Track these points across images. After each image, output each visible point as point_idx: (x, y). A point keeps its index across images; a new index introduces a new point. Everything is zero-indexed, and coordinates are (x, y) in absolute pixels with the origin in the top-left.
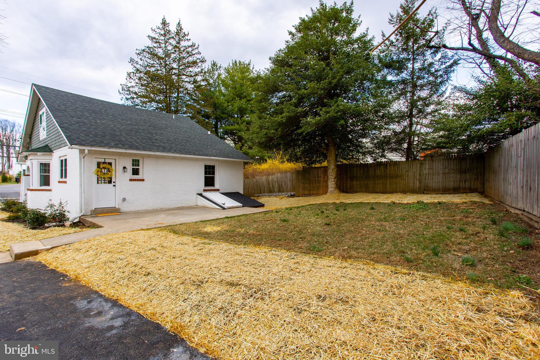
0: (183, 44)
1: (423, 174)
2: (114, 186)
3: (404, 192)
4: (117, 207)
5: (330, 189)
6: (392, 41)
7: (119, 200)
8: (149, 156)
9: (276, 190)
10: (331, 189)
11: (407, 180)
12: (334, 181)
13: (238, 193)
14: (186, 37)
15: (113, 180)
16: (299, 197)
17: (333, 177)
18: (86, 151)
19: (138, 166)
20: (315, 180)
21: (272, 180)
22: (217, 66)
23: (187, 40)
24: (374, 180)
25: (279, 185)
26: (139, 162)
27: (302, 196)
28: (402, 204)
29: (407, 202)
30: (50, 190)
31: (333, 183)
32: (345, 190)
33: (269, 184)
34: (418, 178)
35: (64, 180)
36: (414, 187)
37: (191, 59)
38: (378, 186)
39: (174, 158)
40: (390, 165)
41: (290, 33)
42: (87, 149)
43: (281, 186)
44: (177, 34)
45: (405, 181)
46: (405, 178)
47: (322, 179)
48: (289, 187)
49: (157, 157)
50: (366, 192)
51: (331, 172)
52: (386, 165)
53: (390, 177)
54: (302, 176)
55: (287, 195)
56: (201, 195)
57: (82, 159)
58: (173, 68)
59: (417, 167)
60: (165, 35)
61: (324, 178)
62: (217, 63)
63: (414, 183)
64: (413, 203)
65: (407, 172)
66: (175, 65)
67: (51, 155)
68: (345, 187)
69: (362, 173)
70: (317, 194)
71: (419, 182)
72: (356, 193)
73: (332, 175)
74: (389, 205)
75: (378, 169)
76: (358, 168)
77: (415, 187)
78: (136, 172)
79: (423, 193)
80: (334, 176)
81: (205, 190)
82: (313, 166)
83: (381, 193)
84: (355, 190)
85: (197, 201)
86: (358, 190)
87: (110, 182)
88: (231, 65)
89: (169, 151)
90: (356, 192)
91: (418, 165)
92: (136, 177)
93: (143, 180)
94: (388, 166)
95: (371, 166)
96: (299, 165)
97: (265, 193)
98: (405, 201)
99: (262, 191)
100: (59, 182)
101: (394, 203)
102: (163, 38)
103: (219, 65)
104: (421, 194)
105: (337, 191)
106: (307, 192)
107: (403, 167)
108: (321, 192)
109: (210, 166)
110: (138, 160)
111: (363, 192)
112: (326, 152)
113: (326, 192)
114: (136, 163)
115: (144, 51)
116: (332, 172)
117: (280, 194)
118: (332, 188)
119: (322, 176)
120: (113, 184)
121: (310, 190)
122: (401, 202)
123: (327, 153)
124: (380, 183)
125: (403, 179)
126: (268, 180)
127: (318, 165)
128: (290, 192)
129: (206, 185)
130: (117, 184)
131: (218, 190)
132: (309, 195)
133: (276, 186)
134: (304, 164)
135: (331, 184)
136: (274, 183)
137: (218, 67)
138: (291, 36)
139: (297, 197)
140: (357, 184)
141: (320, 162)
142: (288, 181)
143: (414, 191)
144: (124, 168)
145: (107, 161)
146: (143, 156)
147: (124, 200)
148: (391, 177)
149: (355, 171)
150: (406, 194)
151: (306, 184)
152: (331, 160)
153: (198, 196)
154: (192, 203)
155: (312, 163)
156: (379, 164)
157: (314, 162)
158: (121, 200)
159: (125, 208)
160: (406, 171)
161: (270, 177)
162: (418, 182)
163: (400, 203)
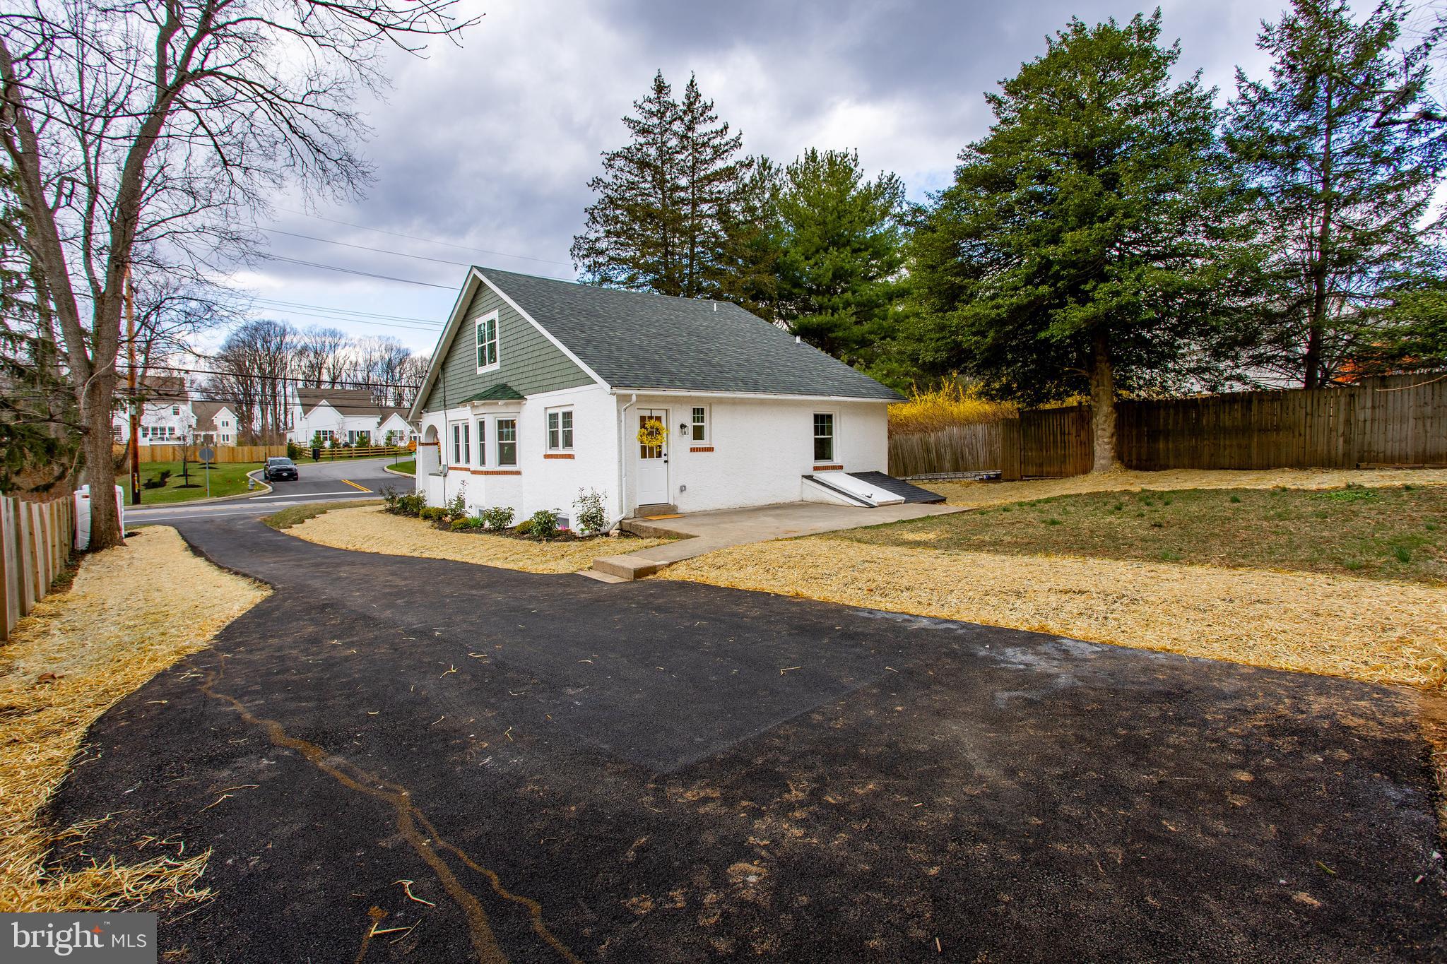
0: (701, 129)
1: (1357, 421)
2: (666, 462)
3: (1301, 464)
4: (671, 503)
5: (1099, 462)
6: (1265, 90)
7: (675, 489)
8: (721, 401)
9: (947, 465)
10: (1103, 462)
11: (1308, 437)
12: (1109, 443)
13: (878, 473)
14: (709, 114)
15: (664, 451)
16: (1013, 480)
17: (1108, 434)
18: (634, 398)
19: (703, 421)
20: (1055, 442)
21: (938, 443)
22: (770, 168)
23: (711, 118)
24: (1215, 439)
25: (954, 454)
26: (703, 413)
27: (1021, 480)
28: (1304, 491)
29: (1318, 487)
30: (518, 473)
31: (1107, 447)
32: (1134, 462)
33: (928, 451)
34: (1341, 431)
35: (561, 450)
36: (1329, 452)
37: (719, 165)
38: (1227, 452)
39: (762, 403)
40: (1261, 401)
41: (992, 99)
42: (634, 393)
43: (960, 456)
44: (690, 107)
45: (1302, 438)
46: (1302, 432)
47: (1073, 438)
48: (982, 459)
49: (734, 402)
50: (1193, 467)
51: (1101, 421)
52: (1250, 402)
53: (1260, 430)
54: (1019, 432)
55: (977, 478)
56: (810, 478)
57: (623, 413)
58: (677, 188)
59: (1338, 403)
60: (661, 115)
61: (1078, 435)
62: (770, 161)
63: (1329, 442)
64: (1336, 489)
65: (1309, 417)
66: (684, 181)
67: (519, 403)
68: (1134, 456)
69: (1180, 421)
70: (1061, 475)
71: (1345, 442)
72: (1165, 469)
73: (1104, 430)
74: (1273, 493)
75: (1227, 410)
76: (1172, 411)
77: (1333, 452)
78: (698, 433)
79: (1358, 467)
80: (1110, 429)
81: (816, 469)
82: (1042, 406)
83: (1239, 469)
84: (1162, 462)
85: (802, 492)
86: (1171, 463)
87: (659, 455)
88: (802, 160)
89: (756, 389)
90: (1165, 467)
91: (1343, 400)
92: (699, 444)
93: (711, 449)
94: (1255, 402)
95: (1208, 405)
96: (1010, 407)
97: (917, 473)
98: (1313, 486)
99: (909, 469)
100: (547, 456)
101: (1284, 490)
102: (655, 121)
103: (775, 166)
104: (1349, 468)
105: (1118, 465)
106: (1032, 470)
107: (1297, 404)
108: (1070, 468)
109: (822, 416)
110: (703, 410)
111: (1184, 467)
112: (1087, 375)
113: (1086, 469)
114: (698, 414)
115: (618, 155)
116: (1105, 421)
117: (959, 474)
118: (1104, 458)
119: (1074, 431)
120: (664, 458)
121: (1041, 465)
122: (1301, 487)
123: (1091, 378)
124: (1231, 446)
125: (1297, 434)
126: (927, 444)
127: (1052, 405)
128: (984, 469)
129: (817, 457)
130: (671, 458)
131: (841, 467)
132: (1040, 476)
133: (948, 456)
134: (1019, 403)
135: (1103, 447)
136: (943, 451)
137: (773, 171)
138: (992, 105)
139: (1008, 480)
140: (1168, 449)
141: (1058, 396)
142: (980, 445)
143: (1328, 463)
144: (683, 426)
145: (655, 414)
146: (711, 402)
147: (683, 489)
148: (1263, 430)
149: (1162, 417)
150: (1305, 470)
151: (1031, 450)
152: (1101, 393)
153: (805, 480)
154: (793, 496)
155: (1040, 401)
156: (1227, 398)
157: (1046, 397)
158: (678, 491)
159: (685, 505)
160: (1307, 414)
161: (932, 435)
162: (1341, 440)
163: (1298, 490)
